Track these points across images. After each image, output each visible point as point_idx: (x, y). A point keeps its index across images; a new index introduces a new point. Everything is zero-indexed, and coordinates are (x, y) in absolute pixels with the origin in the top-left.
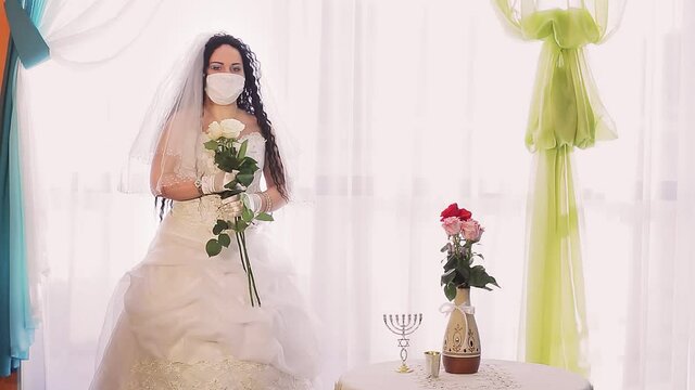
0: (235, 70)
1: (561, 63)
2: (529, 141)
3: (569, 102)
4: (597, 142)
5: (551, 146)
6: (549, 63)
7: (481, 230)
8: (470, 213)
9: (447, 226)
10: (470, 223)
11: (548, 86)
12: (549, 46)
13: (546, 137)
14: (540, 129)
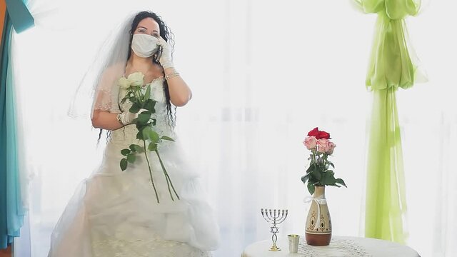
0: (154, 35)
1: (390, 30)
2: (368, 83)
3: (396, 57)
4: (415, 84)
5: (383, 87)
6: (382, 28)
7: (333, 146)
8: (328, 134)
9: (306, 142)
10: (323, 141)
11: (381, 45)
12: (382, 18)
13: (380, 81)
14: (376, 75)
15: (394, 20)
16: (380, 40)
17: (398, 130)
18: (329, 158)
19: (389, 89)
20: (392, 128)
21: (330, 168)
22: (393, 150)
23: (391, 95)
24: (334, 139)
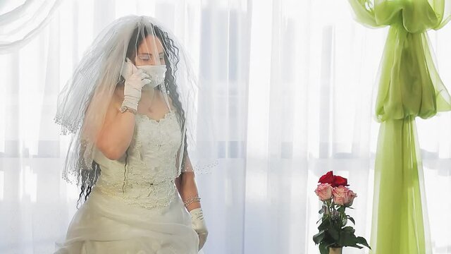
3: (415, 80)
5: (399, 116)
6: (397, 45)
7: (352, 196)
8: (346, 180)
9: (319, 192)
10: (340, 190)
11: (397, 65)
12: (397, 31)
13: (395, 108)
14: (390, 103)
15: (412, 34)
16: (396, 58)
17: (415, 166)
18: (348, 211)
19: (407, 119)
20: (410, 166)
21: (349, 224)
22: (411, 191)
23: (407, 126)
24: (352, 186)
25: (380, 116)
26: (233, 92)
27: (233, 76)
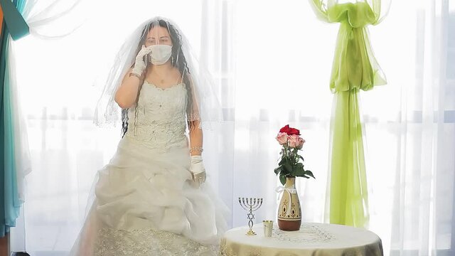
0: (162, 41)
1: (352, 37)
2: (332, 86)
3: (357, 62)
4: (374, 87)
5: (346, 89)
6: (345, 37)
7: (302, 141)
8: (298, 131)
9: (278, 138)
10: (294, 137)
11: (344, 51)
12: (345, 26)
13: (343, 83)
14: (339, 78)
15: (356, 29)
16: (344, 46)
17: (359, 127)
18: (299, 152)
19: (351, 91)
20: (355, 125)
21: (300, 161)
22: (355, 144)
23: (353, 96)
24: (303, 135)
25: (334, 90)
26: (224, 80)
27: (225, 69)
